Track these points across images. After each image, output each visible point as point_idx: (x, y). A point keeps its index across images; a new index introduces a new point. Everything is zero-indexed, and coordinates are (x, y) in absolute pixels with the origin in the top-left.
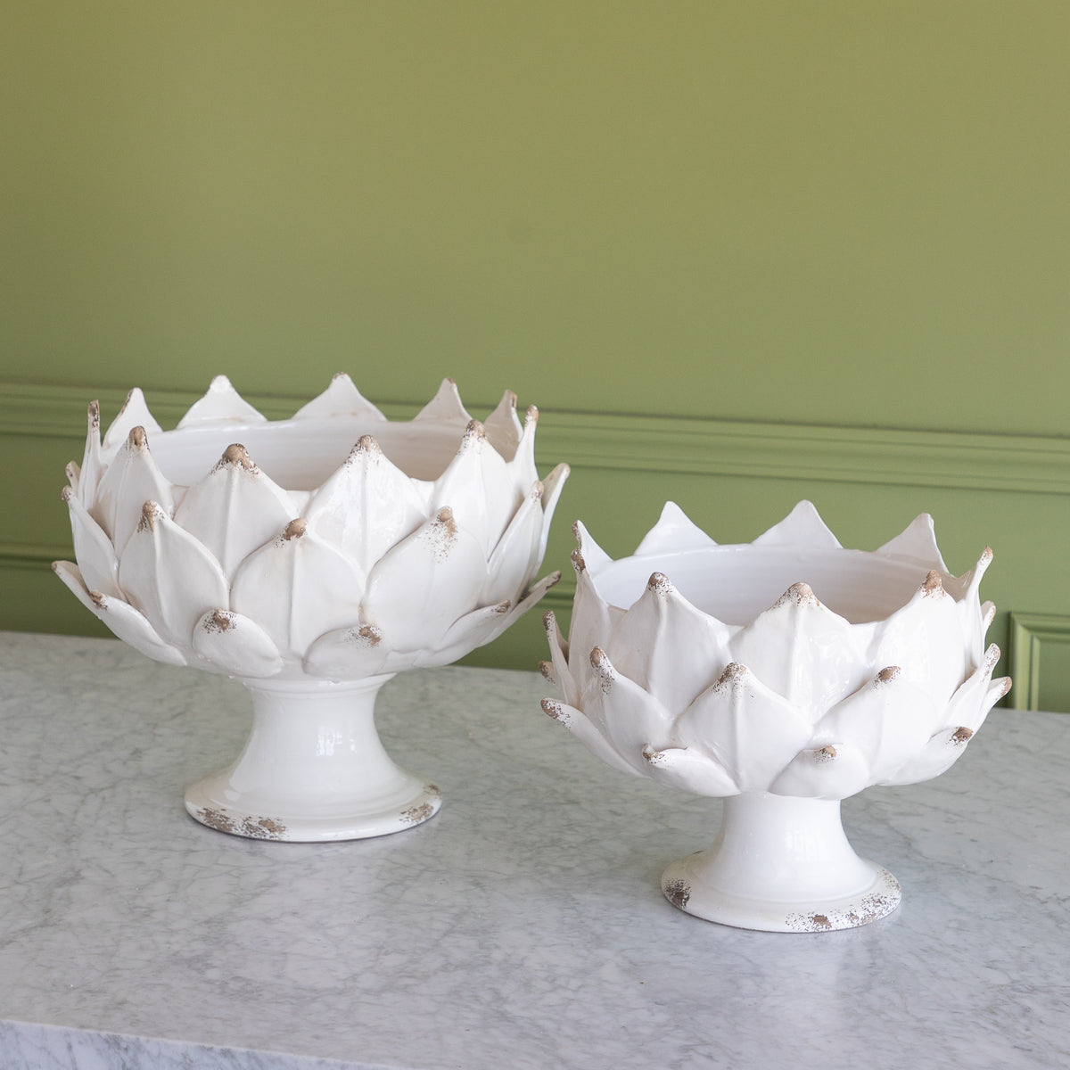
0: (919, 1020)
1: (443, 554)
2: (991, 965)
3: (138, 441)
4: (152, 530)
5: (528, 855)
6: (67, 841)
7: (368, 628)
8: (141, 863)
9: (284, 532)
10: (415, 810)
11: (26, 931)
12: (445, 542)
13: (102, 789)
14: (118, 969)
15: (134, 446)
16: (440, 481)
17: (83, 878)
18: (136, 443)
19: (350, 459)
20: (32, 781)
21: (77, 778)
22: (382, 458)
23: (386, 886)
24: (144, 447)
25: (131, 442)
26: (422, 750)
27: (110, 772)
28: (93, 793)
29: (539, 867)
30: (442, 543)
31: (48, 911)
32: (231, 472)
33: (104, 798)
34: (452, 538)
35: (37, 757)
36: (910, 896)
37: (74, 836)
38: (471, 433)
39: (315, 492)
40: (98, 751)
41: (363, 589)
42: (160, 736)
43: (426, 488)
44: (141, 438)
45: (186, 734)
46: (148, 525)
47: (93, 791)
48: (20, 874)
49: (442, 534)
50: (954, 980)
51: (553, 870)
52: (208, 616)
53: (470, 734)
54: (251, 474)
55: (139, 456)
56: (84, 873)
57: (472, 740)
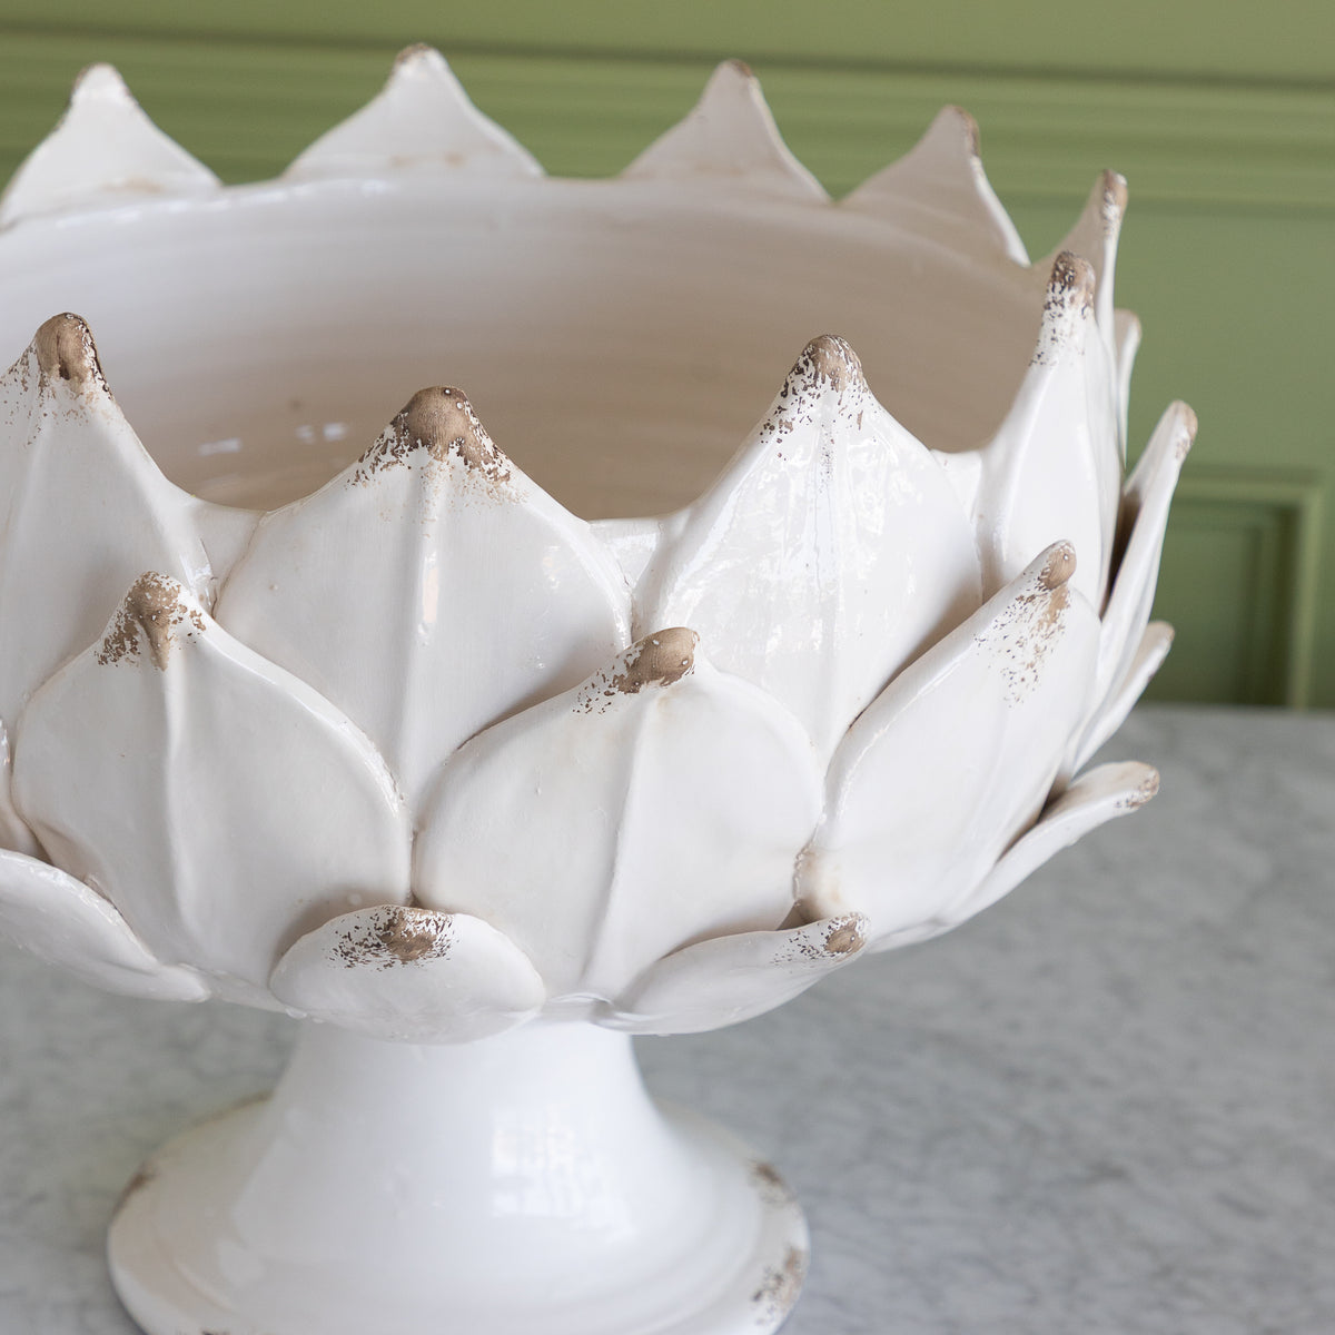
1: (1029, 675)
3: (74, 366)
4: (158, 661)
7: (850, 928)
9: (622, 670)
10: (779, 1278)
12: (1037, 640)
15: (56, 382)
16: (999, 447)
18: (65, 373)
19: (786, 416)
22: (870, 404)
24: (93, 385)
25: (45, 367)
30: (1030, 647)
32: (422, 477)
34: (1054, 626)
38: (1067, 294)
39: (681, 521)
41: (819, 801)
43: (965, 470)
44: (81, 357)
46: (144, 645)
49: (1035, 619)
52: (360, 922)
54: (486, 483)
55: (78, 412)
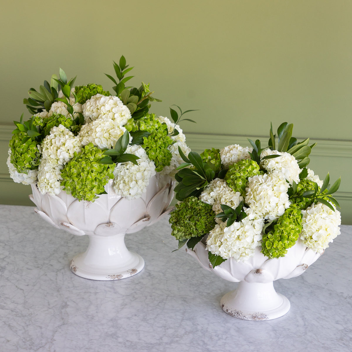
0: (323, 344)
2: (337, 323)
5: (195, 289)
6: (58, 291)
8: (83, 298)
11: (59, 327)
13: (61, 270)
14: (92, 340)
17: (68, 305)
20: (38, 267)
21: (52, 265)
23: (159, 303)
26: (151, 248)
27: (60, 262)
28: (58, 271)
29: (200, 293)
31: (63, 319)
33: (63, 273)
35: (36, 257)
36: (308, 298)
37: (59, 289)
40: (53, 254)
42: (70, 247)
45: (78, 245)
47: (58, 270)
48: (49, 305)
50: (329, 329)
51: (205, 294)
53: (164, 241)
56: (68, 303)
57: (165, 244)
